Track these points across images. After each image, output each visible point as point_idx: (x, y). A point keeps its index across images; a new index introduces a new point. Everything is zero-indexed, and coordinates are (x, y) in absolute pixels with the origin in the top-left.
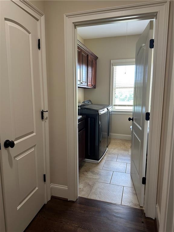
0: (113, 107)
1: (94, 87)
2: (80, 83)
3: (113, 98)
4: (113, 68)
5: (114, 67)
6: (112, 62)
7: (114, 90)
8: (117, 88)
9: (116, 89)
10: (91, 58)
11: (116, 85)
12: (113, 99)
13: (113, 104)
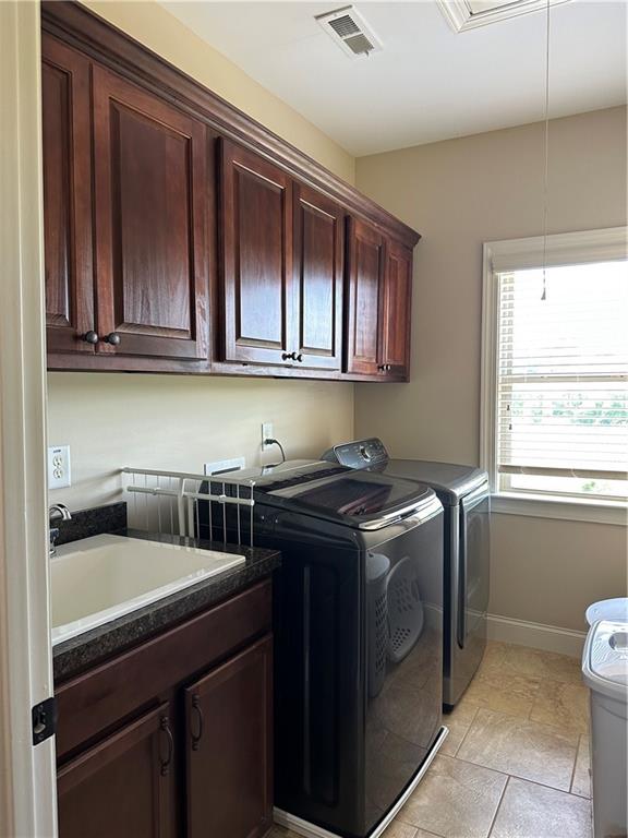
0: (498, 475)
1: (400, 374)
2: (285, 357)
3: (499, 429)
4: (495, 283)
5: (502, 276)
6: (488, 251)
7: (504, 389)
8: (520, 380)
9: (515, 386)
10: (367, 229)
11: (515, 362)
12: (499, 437)
13: (499, 462)
